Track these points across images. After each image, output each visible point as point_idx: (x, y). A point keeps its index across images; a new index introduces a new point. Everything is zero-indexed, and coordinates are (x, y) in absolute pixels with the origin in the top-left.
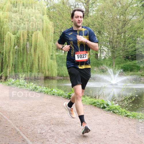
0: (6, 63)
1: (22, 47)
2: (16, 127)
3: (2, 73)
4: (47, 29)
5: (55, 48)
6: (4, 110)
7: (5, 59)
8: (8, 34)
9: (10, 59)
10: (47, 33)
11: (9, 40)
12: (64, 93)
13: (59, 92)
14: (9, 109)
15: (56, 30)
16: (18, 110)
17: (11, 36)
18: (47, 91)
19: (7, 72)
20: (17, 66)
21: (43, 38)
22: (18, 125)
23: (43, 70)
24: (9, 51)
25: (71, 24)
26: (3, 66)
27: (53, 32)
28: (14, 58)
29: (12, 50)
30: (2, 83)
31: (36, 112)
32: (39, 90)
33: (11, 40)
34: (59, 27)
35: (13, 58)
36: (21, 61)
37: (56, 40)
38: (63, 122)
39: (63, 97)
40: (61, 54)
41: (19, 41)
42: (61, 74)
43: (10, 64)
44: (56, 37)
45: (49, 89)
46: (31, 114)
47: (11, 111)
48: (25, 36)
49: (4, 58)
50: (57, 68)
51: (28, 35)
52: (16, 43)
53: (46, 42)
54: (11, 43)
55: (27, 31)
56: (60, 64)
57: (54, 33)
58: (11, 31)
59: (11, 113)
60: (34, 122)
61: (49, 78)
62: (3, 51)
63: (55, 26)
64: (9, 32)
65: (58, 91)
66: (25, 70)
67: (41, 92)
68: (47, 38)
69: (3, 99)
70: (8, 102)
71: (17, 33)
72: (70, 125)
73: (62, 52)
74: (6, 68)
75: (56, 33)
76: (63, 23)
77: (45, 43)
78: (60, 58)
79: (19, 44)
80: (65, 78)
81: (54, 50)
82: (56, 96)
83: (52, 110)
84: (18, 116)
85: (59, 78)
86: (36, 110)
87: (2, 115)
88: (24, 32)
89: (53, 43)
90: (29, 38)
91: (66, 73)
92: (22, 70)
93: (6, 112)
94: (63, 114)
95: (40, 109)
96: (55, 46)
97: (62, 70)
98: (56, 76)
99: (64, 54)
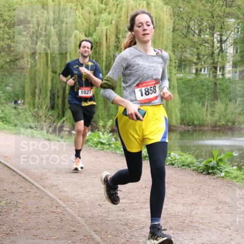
1: (104, 63)
2: (93, 233)
3: (64, 119)
4: (158, 21)
5: (175, 63)
6: (67, 196)
8: (75, 37)
12: (195, 160)
13: (183, 158)
14: (79, 195)
16: (98, 196)
22: (98, 229)
25: (211, 10)
27: (172, 29)
30: (64, 139)
31: (135, 201)
34: (184, 16)
37: (178, 45)
38: (193, 224)
39: (193, 170)
40: (188, 77)
41: (99, 50)
42: (188, 119)
44: (178, 40)
46: (125, 205)
47: (84, 199)
48: (111, 39)
49: (67, 87)
50: (179, 106)
51: (116, 36)
55: (114, 26)
56: (187, 98)
57: (173, 31)
58: (82, 30)
59: (82, 202)
60: (130, 223)
63: (176, 15)
64: (77, 32)
65: (181, 155)
66: (111, 112)
68: (157, 41)
70: (75, 180)
71: (94, 32)
72: (210, 230)
73: (190, 72)
75: (177, 30)
76: (193, 7)
78: (185, 84)
79: (97, 56)
80: (197, 128)
81: (173, 67)
82: (179, 167)
83: (170, 198)
84: (98, 210)
85: (184, 128)
86: (135, 197)
87: (64, 207)
88: (108, 31)
89: (171, 53)
90: (119, 42)
91: (199, 118)
92: (104, 112)
93: (71, 200)
94: (192, 206)
95: (143, 196)
96: (175, 60)
97: (191, 111)
98: (177, 124)
99: (194, 77)
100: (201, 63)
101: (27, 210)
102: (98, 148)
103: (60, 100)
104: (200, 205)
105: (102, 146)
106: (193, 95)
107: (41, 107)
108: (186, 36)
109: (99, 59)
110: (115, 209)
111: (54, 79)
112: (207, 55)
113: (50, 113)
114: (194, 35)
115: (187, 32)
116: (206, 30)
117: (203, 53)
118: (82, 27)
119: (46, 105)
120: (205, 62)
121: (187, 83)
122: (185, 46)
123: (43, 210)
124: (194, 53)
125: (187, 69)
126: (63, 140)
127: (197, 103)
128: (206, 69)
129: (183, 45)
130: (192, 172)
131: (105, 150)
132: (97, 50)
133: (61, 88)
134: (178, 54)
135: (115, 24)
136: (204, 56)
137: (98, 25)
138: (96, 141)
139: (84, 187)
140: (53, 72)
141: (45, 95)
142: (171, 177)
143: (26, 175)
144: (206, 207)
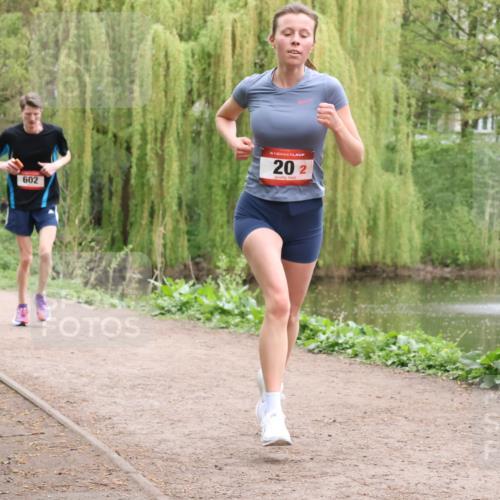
0: (143, 195)
3: (127, 249)
6: (137, 445)
7: (142, 173)
8: (153, 40)
9: (168, 175)
10: (364, 25)
11: (162, 71)
12: (460, 354)
13: (429, 349)
14: (165, 440)
15: (416, 7)
16: (213, 444)
17: (170, 50)
18: (368, 343)
19: (151, 243)
20: (201, 211)
21: (341, 52)
23: (341, 231)
24: (160, 127)
26: (131, 213)
27: (400, 20)
28: (188, 168)
29: (174, 125)
31: (307, 457)
32: (323, 337)
33: (168, 67)
35: (182, 168)
36: (222, 182)
37: (416, 61)
39: (455, 379)
40: (443, 142)
41: (216, 74)
42: (441, 249)
43: (168, 199)
44: (417, 46)
45: (375, 333)
47: (178, 450)
48: (246, 46)
49: (134, 170)
50: (419, 216)
51: (259, 38)
52: (195, 86)
53: (358, 74)
54: (172, 85)
55: (253, 14)
56: (440, 195)
57: (403, 25)
58: (171, 22)
59: (173, 460)
61: (374, 276)
62: (130, 129)
64: (158, 27)
65: (426, 341)
67: (332, 348)
68: (362, 51)
69: (133, 387)
71: (201, 28)
73: (447, 130)
74: (144, 222)
75: (414, 21)
77: (351, 80)
78: (435, 162)
79: (210, 88)
80: (463, 273)
81: (404, 117)
82: (418, 371)
83: (396, 450)
84: (214, 480)
85: (431, 273)
86: (308, 445)
87: (127, 473)
88: (239, 25)
89: (398, 80)
90: (266, 54)
91: (470, 246)
92: (229, 233)
93: (146, 454)
94: (452, 469)
95: (328, 443)
96: (409, 98)
97: (450, 230)
98: (412, 263)
99: (458, 141)
100: (477, 104)
101: (36, 480)
102: (212, 324)
103: (116, 202)
104: (472, 465)
105: (224, 318)
106: (456, 189)
107: (68, 219)
108: (438, 38)
109: (215, 97)
110: (259, 477)
111: (101, 149)
112: (491, 84)
113: (91, 235)
114: (458, 35)
115: (441, 26)
116: (490, 21)
117: (481, 80)
118: (172, 15)
119: (80, 216)
120: (485, 105)
121: (439, 158)
122: (435, 62)
123: (75, 480)
124: (459, 80)
125: (440, 122)
126: (124, 303)
127: (466, 208)
128: (490, 121)
129: (431, 59)
130: (452, 384)
131: (232, 329)
132: (210, 73)
133: (119, 172)
134: (418, 83)
135: (256, 7)
136: (484, 87)
137: (212, 9)
138: (208, 306)
139: (179, 421)
140: (98, 131)
141: (77, 189)
142: (398, 397)
143: (33, 391)
144: (488, 473)
